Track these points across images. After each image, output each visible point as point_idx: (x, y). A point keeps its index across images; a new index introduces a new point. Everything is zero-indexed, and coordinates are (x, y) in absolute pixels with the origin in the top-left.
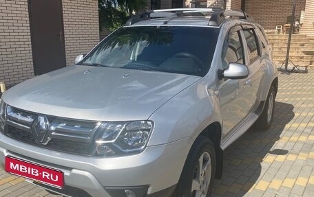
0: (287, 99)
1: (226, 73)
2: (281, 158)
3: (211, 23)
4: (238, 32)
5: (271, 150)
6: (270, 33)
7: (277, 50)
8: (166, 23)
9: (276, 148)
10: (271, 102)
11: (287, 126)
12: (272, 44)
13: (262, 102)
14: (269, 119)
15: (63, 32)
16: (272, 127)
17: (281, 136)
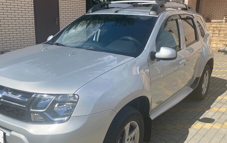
0: (224, 75)
1: (158, 55)
2: (208, 126)
3: (152, 13)
4: (177, 20)
5: (200, 118)
6: (219, 22)
7: (223, 35)
8: (116, 12)
9: (205, 117)
10: (206, 78)
11: (219, 98)
12: (219, 31)
13: (197, 79)
14: (204, 92)
15: (59, 18)
16: (206, 98)
17: (211, 106)
